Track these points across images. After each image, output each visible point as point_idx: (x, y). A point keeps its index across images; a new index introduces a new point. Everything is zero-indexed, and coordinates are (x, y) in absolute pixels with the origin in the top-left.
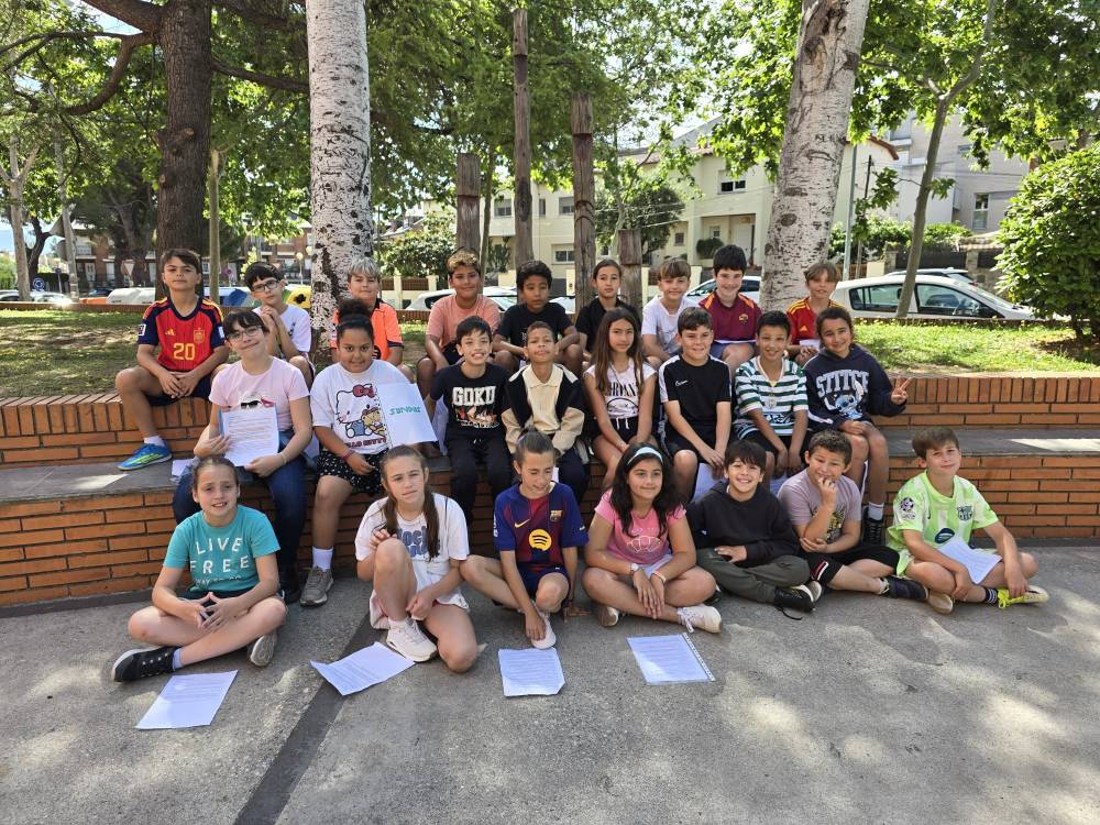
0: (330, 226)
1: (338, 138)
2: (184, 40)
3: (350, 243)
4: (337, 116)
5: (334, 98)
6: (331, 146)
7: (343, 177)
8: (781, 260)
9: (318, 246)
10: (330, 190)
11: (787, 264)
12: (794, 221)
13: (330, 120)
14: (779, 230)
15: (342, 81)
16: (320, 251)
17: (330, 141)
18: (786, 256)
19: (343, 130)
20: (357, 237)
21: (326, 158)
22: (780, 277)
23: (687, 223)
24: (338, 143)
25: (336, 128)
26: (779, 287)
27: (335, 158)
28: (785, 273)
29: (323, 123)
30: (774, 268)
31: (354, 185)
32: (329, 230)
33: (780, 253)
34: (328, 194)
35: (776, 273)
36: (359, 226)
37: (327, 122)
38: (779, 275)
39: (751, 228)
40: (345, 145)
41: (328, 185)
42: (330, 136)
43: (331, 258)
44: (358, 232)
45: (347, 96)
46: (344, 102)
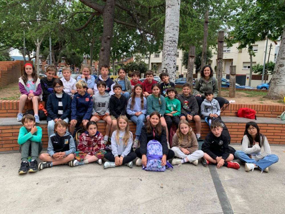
0: (168, 64)
1: (172, 43)
2: (109, 14)
3: (173, 68)
4: (173, 38)
5: (172, 34)
6: (170, 45)
7: (173, 52)
8: (279, 75)
9: (165, 68)
10: (169, 55)
11: (281, 77)
12: (283, 66)
13: (171, 39)
14: (279, 68)
15: (174, 30)
16: (165, 70)
17: (170, 44)
18: (281, 75)
19: (174, 41)
20: (174, 66)
21: (169, 48)
22: (278, 80)
23: (212, 61)
24: (172, 44)
25: (172, 41)
26: (278, 82)
27: (171, 48)
28: (280, 79)
29: (169, 39)
30: (276, 78)
31: (175, 54)
32: (168, 65)
33: (279, 74)
34: (169, 56)
35: (277, 79)
36: (175, 64)
37: (170, 39)
38: (278, 79)
39: (231, 63)
40: (174, 45)
41: (169, 54)
42: (170, 42)
43: (168, 71)
44: (175, 65)
45: (175, 33)
46: (174, 35)
